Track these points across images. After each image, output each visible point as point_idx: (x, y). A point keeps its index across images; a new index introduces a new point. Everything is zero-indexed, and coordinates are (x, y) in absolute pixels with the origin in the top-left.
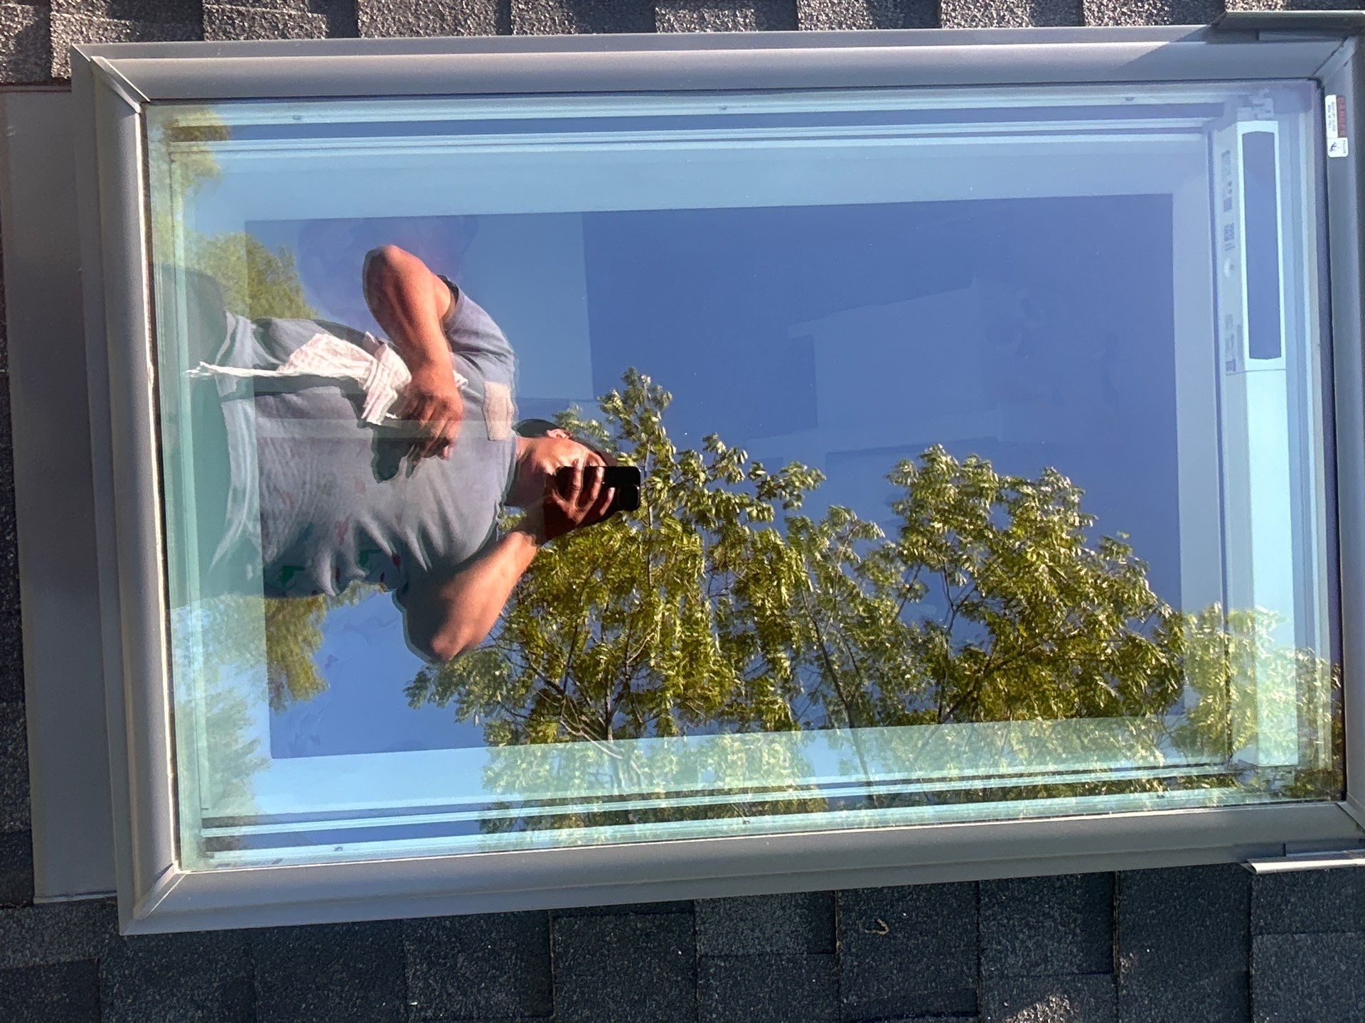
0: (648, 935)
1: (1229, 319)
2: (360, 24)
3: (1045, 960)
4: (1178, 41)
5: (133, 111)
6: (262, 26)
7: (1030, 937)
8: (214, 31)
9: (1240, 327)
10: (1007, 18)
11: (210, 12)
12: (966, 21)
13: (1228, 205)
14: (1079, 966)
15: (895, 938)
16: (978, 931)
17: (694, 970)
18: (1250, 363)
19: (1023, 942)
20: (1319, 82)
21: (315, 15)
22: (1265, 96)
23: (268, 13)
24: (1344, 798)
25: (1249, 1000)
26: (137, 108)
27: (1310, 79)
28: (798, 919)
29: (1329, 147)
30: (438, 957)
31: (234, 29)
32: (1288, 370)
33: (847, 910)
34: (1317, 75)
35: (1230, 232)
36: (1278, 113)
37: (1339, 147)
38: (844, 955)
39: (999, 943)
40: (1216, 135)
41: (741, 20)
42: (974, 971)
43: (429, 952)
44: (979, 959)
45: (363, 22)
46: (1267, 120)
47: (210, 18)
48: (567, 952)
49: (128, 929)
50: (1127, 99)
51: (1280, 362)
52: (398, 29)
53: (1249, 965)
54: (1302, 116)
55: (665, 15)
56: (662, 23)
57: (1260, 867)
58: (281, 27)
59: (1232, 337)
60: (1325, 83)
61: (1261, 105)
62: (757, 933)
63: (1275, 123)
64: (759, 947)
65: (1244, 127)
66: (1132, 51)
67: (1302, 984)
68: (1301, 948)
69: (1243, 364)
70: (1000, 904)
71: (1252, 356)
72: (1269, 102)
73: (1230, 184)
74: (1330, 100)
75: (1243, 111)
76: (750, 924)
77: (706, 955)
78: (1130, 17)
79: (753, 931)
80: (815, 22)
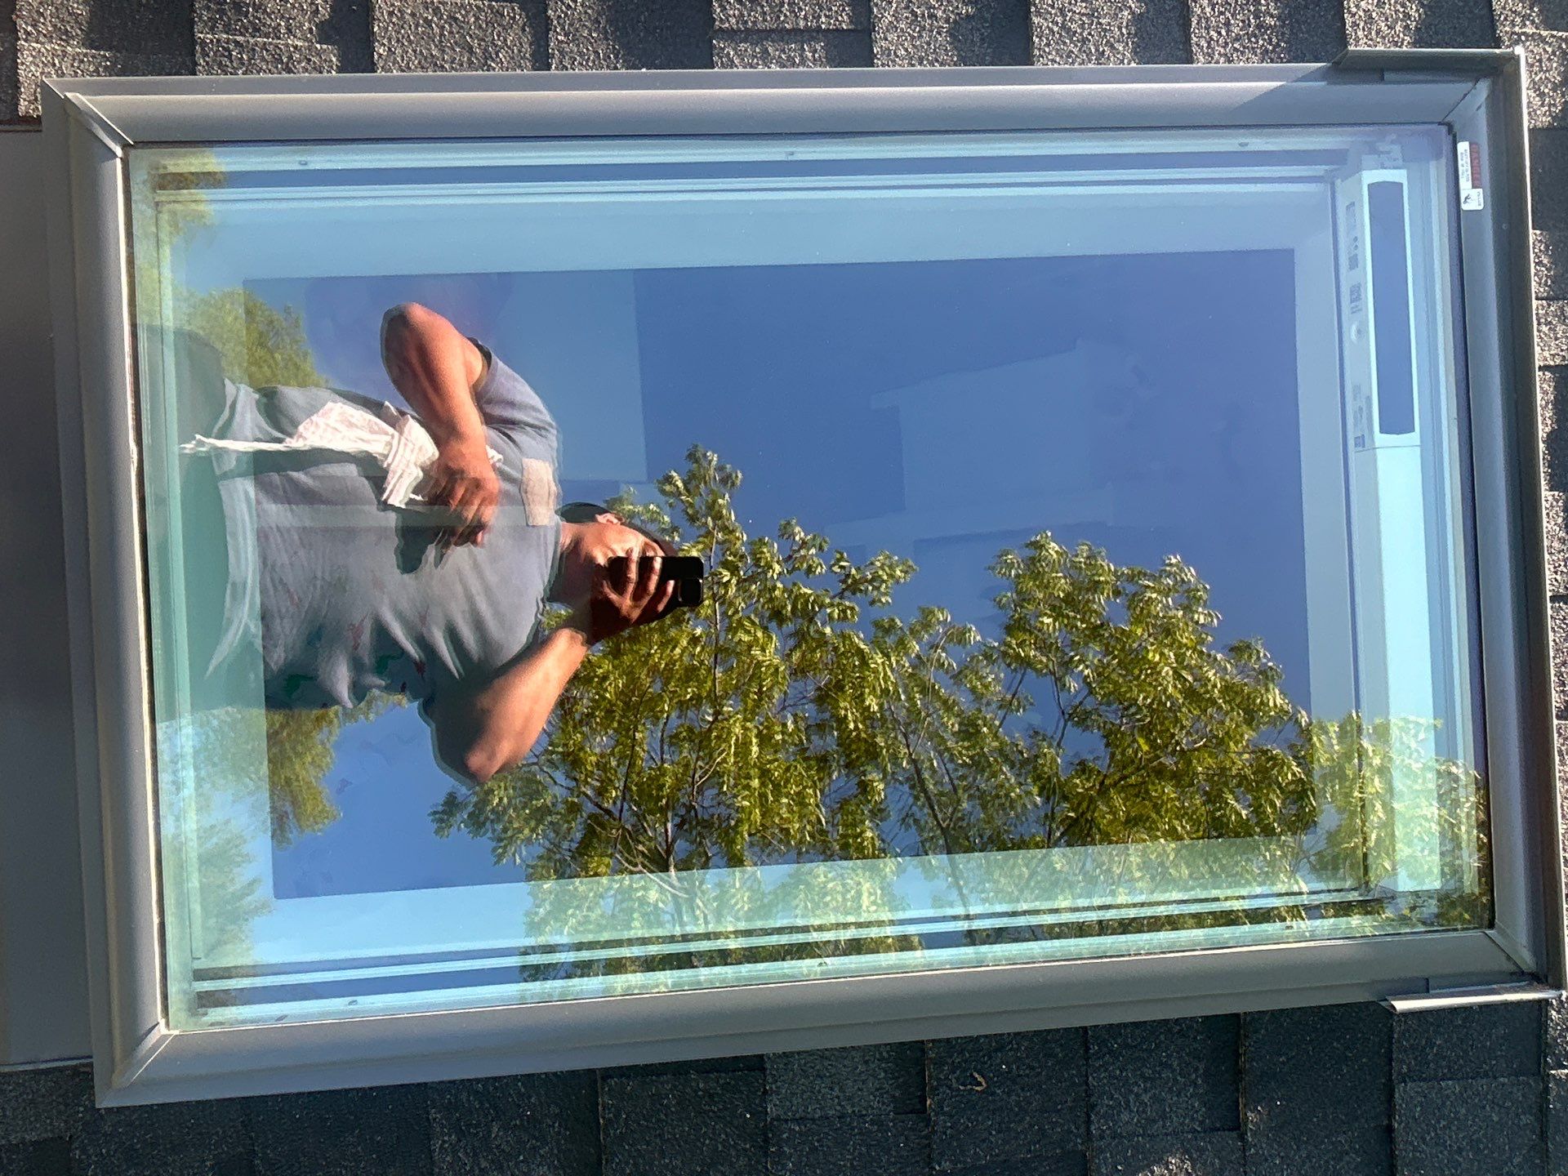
0: (711, 1096)
1: (1357, 389)
2: (376, 57)
3: (1164, 1117)
4: (1298, 80)
5: (115, 155)
6: (263, 59)
7: (1145, 1091)
8: (207, 63)
9: (1369, 399)
10: (1106, 53)
11: (203, 43)
12: (1061, 57)
13: (1354, 262)
14: (1201, 1123)
15: (993, 1094)
16: (1087, 1084)
17: (764, 1137)
18: (1380, 438)
19: (1137, 1095)
20: (1450, 127)
21: (325, 47)
22: (1392, 142)
23: (270, 43)
24: (1491, 925)
25: (1392, 1155)
26: (119, 151)
27: (1440, 124)
28: (883, 1074)
29: (1462, 200)
30: (469, 1126)
31: (231, 62)
32: (1422, 446)
33: (939, 1063)
34: (1446, 120)
35: (1356, 293)
36: (1406, 162)
37: (1474, 199)
38: (936, 1115)
39: (1112, 1098)
40: (1338, 182)
41: (810, 55)
42: (1082, 1130)
43: (458, 1120)
44: (1089, 1117)
45: (380, 55)
46: (1395, 168)
47: (203, 49)
48: (617, 1116)
49: (105, 1101)
50: (1241, 145)
51: (1414, 437)
52: (419, 63)
53: (1390, 1117)
54: (1433, 165)
55: (723, 49)
56: (721, 58)
57: (1401, 1005)
58: (285, 60)
59: (1361, 409)
60: (1457, 128)
61: (1388, 153)
62: (836, 1092)
63: (1404, 172)
64: (838, 1108)
65: (1370, 176)
66: (1246, 90)
67: (1450, 1137)
68: (1448, 1097)
69: (1373, 441)
70: (1111, 1052)
71: (1382, 431)
72: (1396, 148)
73: (1356, 239)
74: (1463, 147)
75: (1367, 159)
76: (828, 1081)
77: (778, 1119)
78: (1243, 53)
79: (832, 1089)
80: (892, 57)
